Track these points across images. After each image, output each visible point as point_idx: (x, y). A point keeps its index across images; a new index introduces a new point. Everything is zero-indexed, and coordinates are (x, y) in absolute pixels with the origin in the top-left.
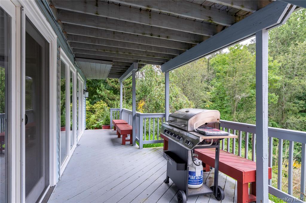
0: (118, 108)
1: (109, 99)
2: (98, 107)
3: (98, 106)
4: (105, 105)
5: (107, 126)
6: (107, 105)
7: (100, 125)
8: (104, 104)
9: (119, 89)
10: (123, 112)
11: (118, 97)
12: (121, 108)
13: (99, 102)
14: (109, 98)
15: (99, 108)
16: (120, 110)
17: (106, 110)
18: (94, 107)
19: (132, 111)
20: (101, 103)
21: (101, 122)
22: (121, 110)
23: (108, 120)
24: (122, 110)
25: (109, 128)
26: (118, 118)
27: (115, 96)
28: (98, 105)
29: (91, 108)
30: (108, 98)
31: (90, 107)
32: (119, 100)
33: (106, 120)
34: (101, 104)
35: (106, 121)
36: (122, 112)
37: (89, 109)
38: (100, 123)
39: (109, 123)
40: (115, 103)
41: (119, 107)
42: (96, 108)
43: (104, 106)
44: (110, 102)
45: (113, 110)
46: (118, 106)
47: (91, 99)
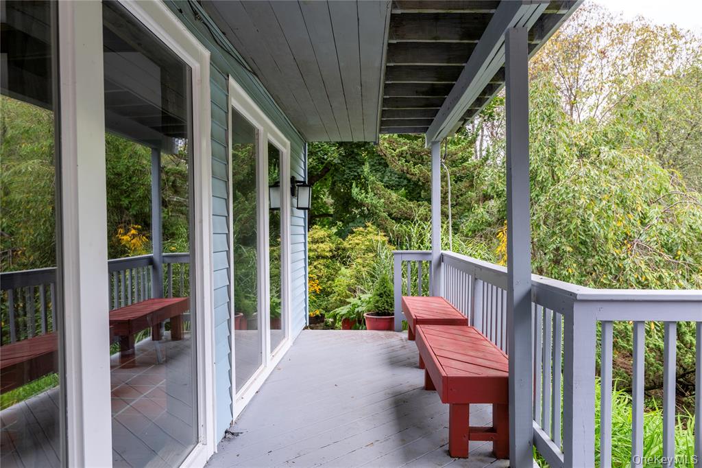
0: (425, 251)
1: (393, 219)
2: (358, 244)
3: (357, 241)
4: (381, 238)
5: (384, 317)
6: (386, 239)
7: (360, 309)
8: (377, 234)
9: (428, 181)
10: (443, 264)
11: (422, 211)
12: (437, 251)
13: (361, 229)
14: (390, 215)
15: (361, 249)
16: (429, 258)
17: (383, 257)
18: (346, 244)
19: (505, 269)
20: (369, 233)
21: (363, 301)
22: (435, 257)
23: (385, 294)
24: (442, 258)
25: (389, 326)
26: (424, 288)
27: (411, 204)
28: (360, 237)
29: (338, 249)
30: (385, 214)
31: (333, 246)
32: (426, 218)
33: (381, 295)
34: (369, 237)
35: (378, 298)
36: (439, 265)
37: (331, 251)
38: (359, 303)
39: (392, 305)
40: (414, 231)
41: (427, 244)
42: (352, 249)
43: (378, 241)
44: (396, 227)
45: (406, 258)
46: (422, 243)
47: (343, 222)
